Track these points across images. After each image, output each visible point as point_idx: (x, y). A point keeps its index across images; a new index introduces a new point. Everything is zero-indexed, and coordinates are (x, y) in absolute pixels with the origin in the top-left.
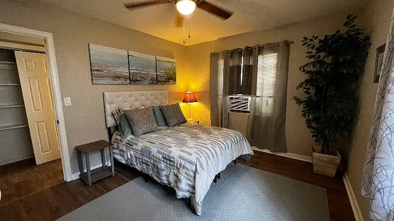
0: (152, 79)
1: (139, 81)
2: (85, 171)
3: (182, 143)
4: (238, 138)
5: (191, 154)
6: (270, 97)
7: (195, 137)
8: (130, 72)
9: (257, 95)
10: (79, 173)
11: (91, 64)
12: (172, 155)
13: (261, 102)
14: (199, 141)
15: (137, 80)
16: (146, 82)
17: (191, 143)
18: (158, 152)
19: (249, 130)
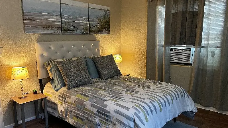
0: (85, 29)
1: (71, 30)
2: (20, 122)
3: (117, 96)
4: (179, 93)
5: (128, 109)
6: (218, 47)
7: (131, 90)
8: (61, 21)
9: (202, 45)
10: (13, 124)
11: (23, 13)
12: (107, 109)
13: (205, 54)
14: (136, 95)
15: (69, 30)
16: (78, 32)
17: (127, 96)
18: (93, 106)
19: (192, 85)
